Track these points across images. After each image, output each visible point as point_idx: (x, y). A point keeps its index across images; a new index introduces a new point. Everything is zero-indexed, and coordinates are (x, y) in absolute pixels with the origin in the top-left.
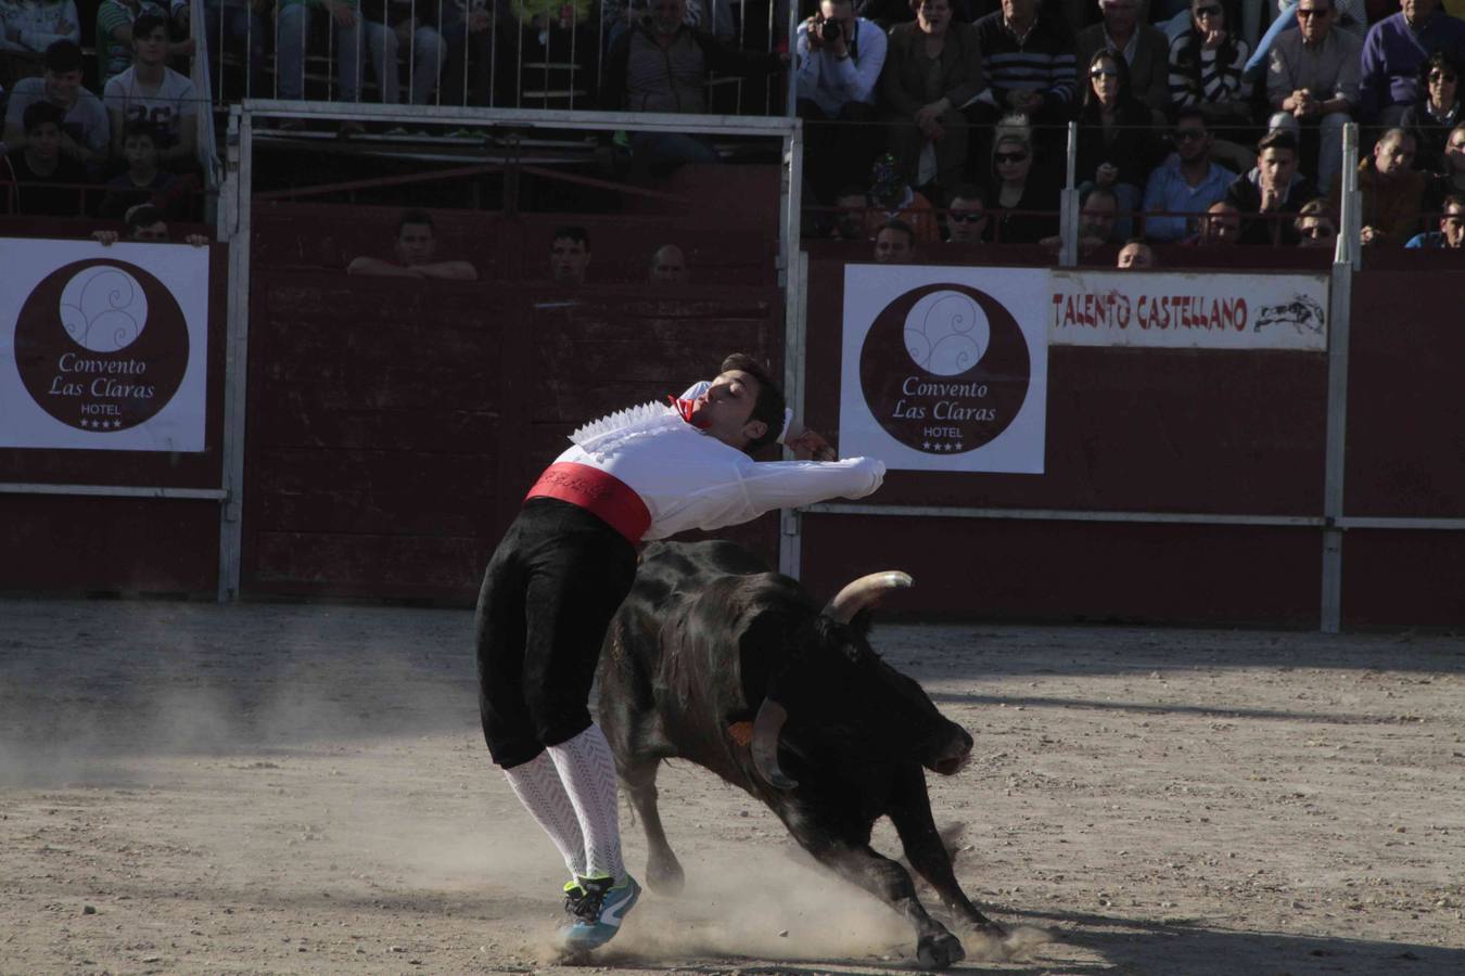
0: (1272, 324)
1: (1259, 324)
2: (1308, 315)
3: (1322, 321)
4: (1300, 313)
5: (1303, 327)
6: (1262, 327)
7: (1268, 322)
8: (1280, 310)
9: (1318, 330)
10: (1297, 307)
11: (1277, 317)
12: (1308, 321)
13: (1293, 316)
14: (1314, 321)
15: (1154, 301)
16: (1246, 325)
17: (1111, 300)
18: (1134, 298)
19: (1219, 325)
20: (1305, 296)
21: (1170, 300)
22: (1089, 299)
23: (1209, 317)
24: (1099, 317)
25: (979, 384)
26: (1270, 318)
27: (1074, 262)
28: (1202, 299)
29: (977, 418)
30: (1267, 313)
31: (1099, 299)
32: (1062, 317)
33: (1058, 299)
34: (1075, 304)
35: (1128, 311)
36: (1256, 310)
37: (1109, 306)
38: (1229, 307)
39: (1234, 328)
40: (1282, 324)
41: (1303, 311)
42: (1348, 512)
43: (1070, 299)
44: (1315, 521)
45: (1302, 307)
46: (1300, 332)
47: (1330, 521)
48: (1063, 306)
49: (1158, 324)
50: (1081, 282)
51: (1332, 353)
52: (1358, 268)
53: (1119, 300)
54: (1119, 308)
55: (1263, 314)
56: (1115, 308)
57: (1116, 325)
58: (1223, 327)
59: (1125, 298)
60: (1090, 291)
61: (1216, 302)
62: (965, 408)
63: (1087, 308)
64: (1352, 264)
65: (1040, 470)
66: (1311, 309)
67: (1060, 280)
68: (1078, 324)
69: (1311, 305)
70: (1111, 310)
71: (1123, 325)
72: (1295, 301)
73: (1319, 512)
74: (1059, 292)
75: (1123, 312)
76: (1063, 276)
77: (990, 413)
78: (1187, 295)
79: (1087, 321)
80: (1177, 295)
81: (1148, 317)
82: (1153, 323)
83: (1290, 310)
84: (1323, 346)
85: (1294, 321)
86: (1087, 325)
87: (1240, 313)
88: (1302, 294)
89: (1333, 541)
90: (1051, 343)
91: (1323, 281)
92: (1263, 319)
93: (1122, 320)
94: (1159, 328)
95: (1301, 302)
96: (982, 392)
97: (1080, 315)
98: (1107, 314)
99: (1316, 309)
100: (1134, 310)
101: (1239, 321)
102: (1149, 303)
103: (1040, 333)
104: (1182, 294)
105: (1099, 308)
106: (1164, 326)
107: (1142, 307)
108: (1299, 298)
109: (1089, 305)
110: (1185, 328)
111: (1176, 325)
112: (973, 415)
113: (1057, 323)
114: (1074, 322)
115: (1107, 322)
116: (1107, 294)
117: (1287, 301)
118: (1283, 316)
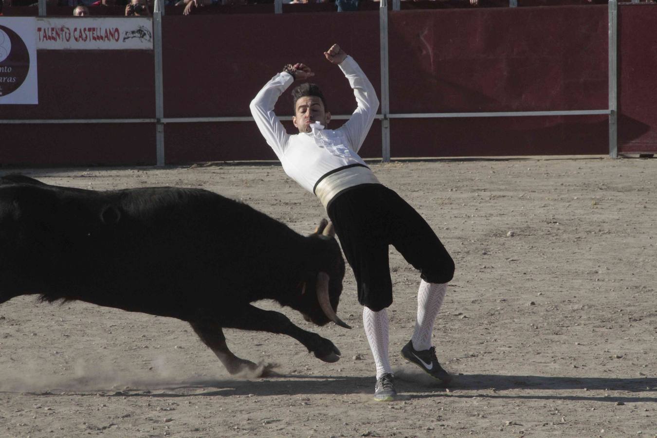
0: (130, 39)
1: (125, 39)
2: (145, 34)
3: (150, 37)
4: (141, 34)
5: (142, 39)
6: (126, 40)
7: (128, 38)
8: (133, 32)
9: (149, 41)
10: (140, 31)
11: (132, 35)
12: (145, 37)
13: (139, 35)
14: (147, 37)
15: (80, 30)
16: (120, 39)
17: (62, 30)
18: (72, 29)
19: (108, 39)
20: (143, 27)
21: (87, 29)
22: (53, 29)
23: (104, 36)
24: (57, 37)
25: (8, 67)
26: (129, 36)
27: (45, 14)
28: (100, 29)
29: (8, 81)
30: (128, 34)
31: (57, 30)
32: (42, 38)
33: (39, 30)
34: (47, 31)
35: (70, 34)
36: (123, 33)
37: (61, 32)
38: (112, 31)
39: (115, 41)
40: (134, 38)
41: (143, 33)
42: (165, 116)
43: (45, 30)
44: (152, 120)
45: (142, 31)
46: (142, 42)
47: (159, 120)
48: (42, 33)
49: (83, 40)
50: (50, 23)
51: (155, 51)
52: (164, 14)
53: (65, 29)
54: (66, 33)
55: (126, 34)
56: (64, 33)
57: (65, 40)
58: (110, 40)
59: (68, 29)
60: (53, 26)
61: (106, 30)
62: (3, 77)
63: (52, 33)
64: (161, 13)
65: (37, 103)
66: (146, 32)
67: (39, 21)
68: (49, 40)
69: (146, 30)
70: (62, 34)
71: (68, 40)
72: (139, 29)
73: (154, 117)
74: (40, 27)
75: (67, 35)
76: (41, 20)
77: (14, 79)
78: (94, 27)
79: (53, 39)
80: (90, 27)
81: (78, 37)
82: (81, 39)
83: (137, 32)
84: (152, 47)
85: (139, 37)
86: (53, 41)
87: (116, 34)
88: (142, 26)
89: (160, 128)
90: (38, 49)
91: (150, 20)
92: (126, 37)
93: (67, 38)
94: (83, 41)
95: (142, 29)
96: (9, 70)
97: (49, 36)
98: (61, 36)
99: (148, 32)
100: (72, 34)
101: (116, 38)
102: (78, 30)
103: (33, 44)
104: (92, 26)
105: (57, 33)
106: (85, 41)
107: (76, 33)
108: (140, 27)
109: (53, 32)
110: (94, 41)
111: (90, 40)
112: (6, 80)
113: (40, 39)
114: (47, 40)
115: (61, 39)
116: (61, 27)
117: (136, 28)
118: (134, 35)
